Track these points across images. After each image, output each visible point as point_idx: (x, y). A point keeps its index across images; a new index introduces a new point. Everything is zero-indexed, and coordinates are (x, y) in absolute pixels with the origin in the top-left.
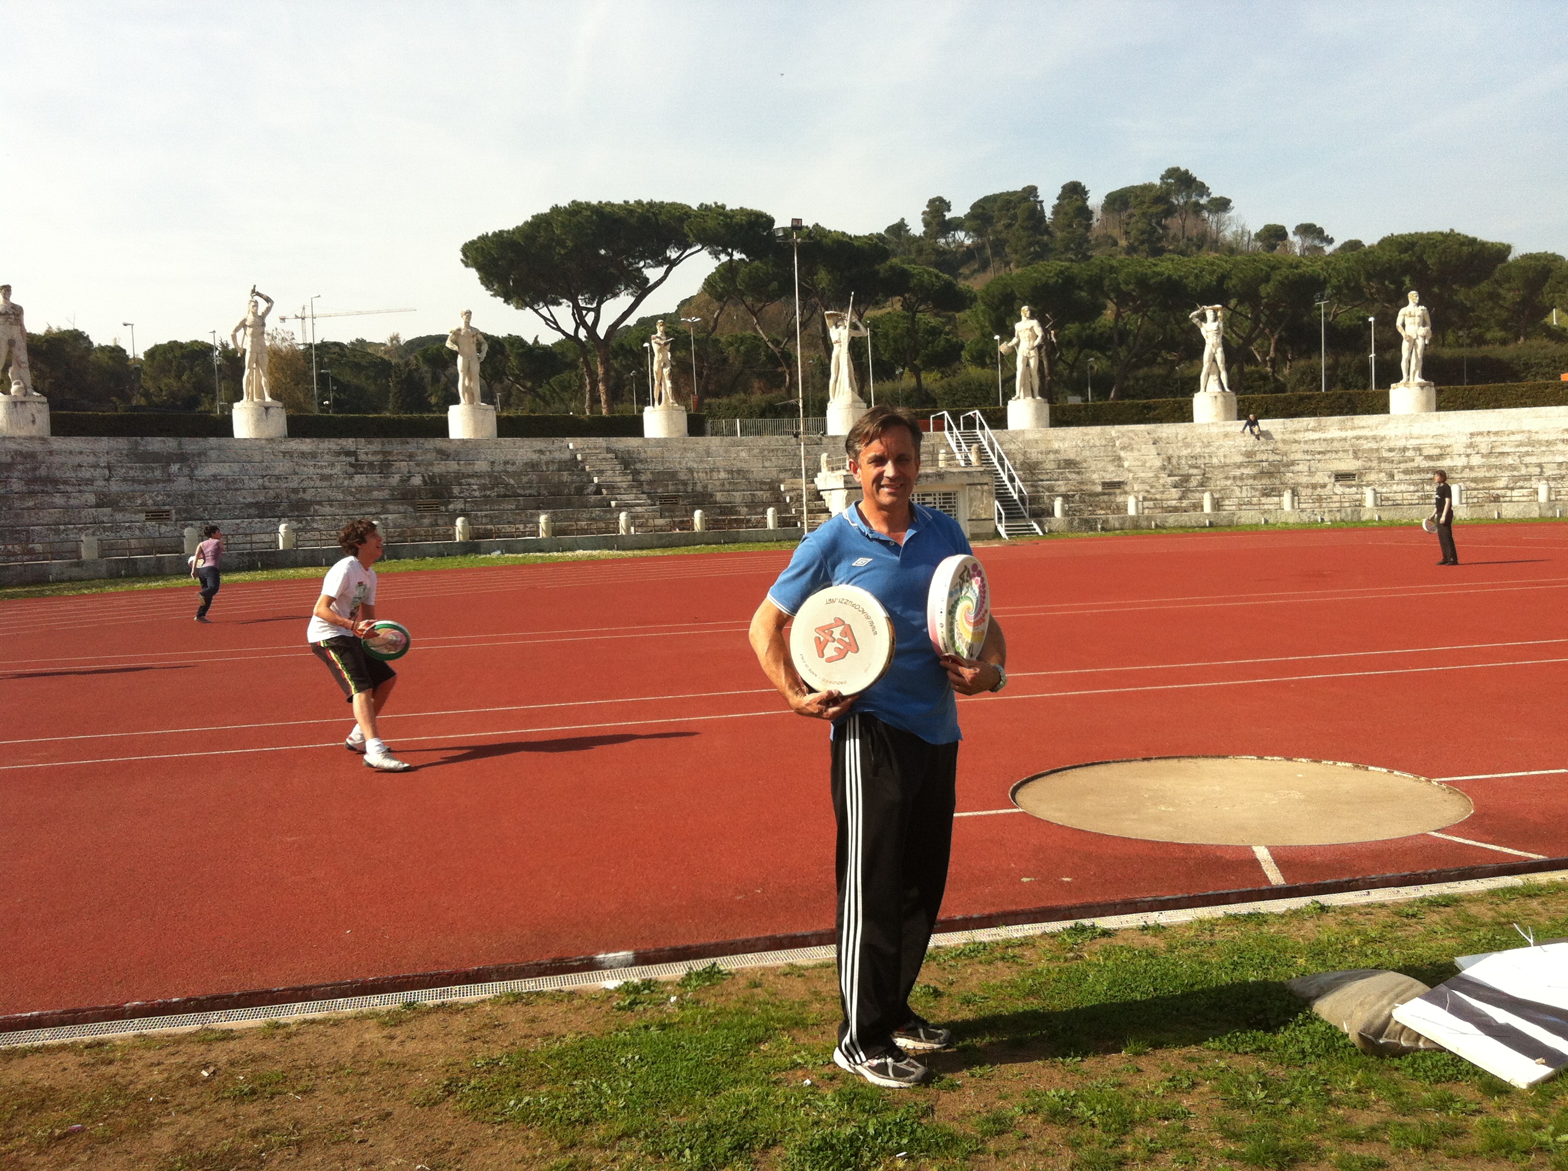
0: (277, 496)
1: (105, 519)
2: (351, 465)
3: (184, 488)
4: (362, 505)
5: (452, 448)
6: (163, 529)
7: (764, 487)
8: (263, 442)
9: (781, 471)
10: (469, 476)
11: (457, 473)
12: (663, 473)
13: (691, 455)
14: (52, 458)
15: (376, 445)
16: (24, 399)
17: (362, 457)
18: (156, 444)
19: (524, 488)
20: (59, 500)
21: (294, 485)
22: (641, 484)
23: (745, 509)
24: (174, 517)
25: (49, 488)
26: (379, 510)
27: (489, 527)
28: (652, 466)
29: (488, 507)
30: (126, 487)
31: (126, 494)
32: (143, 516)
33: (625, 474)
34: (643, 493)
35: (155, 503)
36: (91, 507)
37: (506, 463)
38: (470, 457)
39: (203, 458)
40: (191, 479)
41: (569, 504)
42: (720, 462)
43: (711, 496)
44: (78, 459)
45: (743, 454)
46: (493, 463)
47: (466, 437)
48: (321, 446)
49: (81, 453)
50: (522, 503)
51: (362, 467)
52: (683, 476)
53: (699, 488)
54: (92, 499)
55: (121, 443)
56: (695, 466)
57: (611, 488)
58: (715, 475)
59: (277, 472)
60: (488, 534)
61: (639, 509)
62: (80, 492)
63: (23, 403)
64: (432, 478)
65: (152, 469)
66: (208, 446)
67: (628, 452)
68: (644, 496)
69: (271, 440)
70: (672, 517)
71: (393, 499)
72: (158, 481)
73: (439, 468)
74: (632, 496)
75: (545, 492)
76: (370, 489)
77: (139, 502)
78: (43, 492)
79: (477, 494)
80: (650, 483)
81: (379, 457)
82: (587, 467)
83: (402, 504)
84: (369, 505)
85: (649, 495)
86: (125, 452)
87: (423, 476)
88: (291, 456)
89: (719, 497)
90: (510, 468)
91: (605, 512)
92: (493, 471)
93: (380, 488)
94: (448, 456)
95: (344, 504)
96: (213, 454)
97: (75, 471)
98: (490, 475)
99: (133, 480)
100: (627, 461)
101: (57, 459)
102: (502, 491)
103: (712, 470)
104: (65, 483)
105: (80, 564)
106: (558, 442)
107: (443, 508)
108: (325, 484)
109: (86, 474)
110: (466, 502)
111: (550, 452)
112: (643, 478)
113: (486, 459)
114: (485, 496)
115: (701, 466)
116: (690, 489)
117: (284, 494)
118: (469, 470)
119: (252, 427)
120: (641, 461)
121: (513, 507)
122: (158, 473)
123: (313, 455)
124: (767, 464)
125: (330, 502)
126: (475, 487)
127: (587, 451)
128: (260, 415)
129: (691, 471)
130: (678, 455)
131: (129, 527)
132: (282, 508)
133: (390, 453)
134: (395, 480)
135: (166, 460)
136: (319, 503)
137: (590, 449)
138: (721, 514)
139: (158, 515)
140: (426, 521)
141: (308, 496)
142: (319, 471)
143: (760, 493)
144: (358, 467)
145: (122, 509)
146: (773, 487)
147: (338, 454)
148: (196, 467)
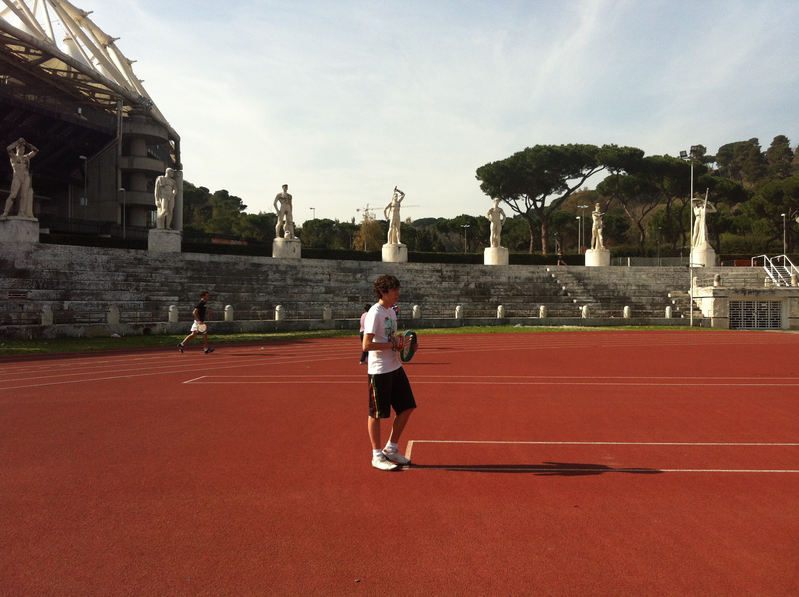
0: (407, 292)
1: (330, 300)
2: (440, 277)
3: (363, 286)
4: (448, 297)
5: (487, 270)
6: (357, 306)
7: (658, 295)
8: (398, 264)
9: (667, 286)
10: (498, 284)
11: (492, 282)
12: (600, 285)
13: (614, 276)
14: (303, 269)
15: (450, 267)
16: (290, 240)
17: (444, 273)
18: (349, 264)
19: (527, 291)
20: (309, 289)
21: (414, 286)
22: (589, 291)
23: (650, 307)
24: (361, 300)
25: (304, 284)
26: (455, 300)
27: (512, 311)
28: (593, 282)
29: (509, 300)
30: (337, 284)
31: (338, 287)
32: (347, 299)
33: (579, 286)
34: (590, 296)
35: (351, 293)
36: (322, 293)
37: (516, 278)
38: (497, 274)
39: (371, 271)
40: (367, 281)
41: (551, 300)
42: (632, 281)
43: (629, 298)
44: (315, 270)
45: (644, 276)
46: (509, 277)
47: (494, 264)
48: (425, 267)
49: (316, 267)
50: (526, 299)
51: (445, 278)
52: (611, 288)
53: (621, 294)
54: (323, 289)
55: (333, 263)
56: (617, 282)
57: (573, 292)
58: (629, 287)
59: (405, 280)
60: (512, 315)
61: (590, 304)
62: (317, 286)
63: (290, 242)
64: (480, 284)
65: (349, 276)
66: (372, 266)
67: (579, 273)
68: (592, 298)
69: (401, 263)
70: (608, 309)
71: (462, 295)
72: (352, 282)
73: (482, 280)
74: (585, 297)
75: (537, 294)
76: (451, 290)
77: (344, 292)
78: (301, 285)
79: (503, 293)
80: (594, 290)
81: (453, 273)
82: (558, 282)
83: (467, 298)
84: (451, 298)
85: (595, 297)
86: (336, 267)
87: (475, 284)
88: (411, 272)
89: (634, 299)
90: (518, 281)
91: (571, 305)
92: (509, 282)
93: (455, 289)
94: (486, 274)
95: (439, 297)
96: (375, 269)
97: (314, 275)
98: (509, 283)
99: (341, 281)
100: (579, 278)
101: (306, 270)
102: (516, 292)
103: (628, 285)
104: (311, 281)
105: (323, 322)
106: (541, 268)
107: (487, 301)
108: (428, 286)
109: (319, 277)
110: (498, 298)
111: (538, 273)
112: (589, 288)
113: (505, 276)
114: (506, 295)
115: (620, 282)
116: (616, 294)
117: (410, 291)
118: (497, 281)
119: (391, 257)
120: (587, 279)
121: (522, 301)
122: (351, 278)
123: (422, 271)
124: (658, 282)
125: (433, 295)
126: (502, 290)
127: (558, 273)
128: (396, 251)
129: (616, 285)
130: (607, 276)
131: (342, 304)
132: (410, 297)
133: (458, 271)
134: (462, 285)
135: (355, 271)
136: (427, 296)
137: (559, 271)
138: (636, 308)
139: (353, 299)
140: (480, 307)
141: (421, 292)
142: (425, 279)
143: (656, 298)
144: (443, 278)
145: (337, 295)
146: (664, 294)
147: (433, 271)
148: (368, 276)
